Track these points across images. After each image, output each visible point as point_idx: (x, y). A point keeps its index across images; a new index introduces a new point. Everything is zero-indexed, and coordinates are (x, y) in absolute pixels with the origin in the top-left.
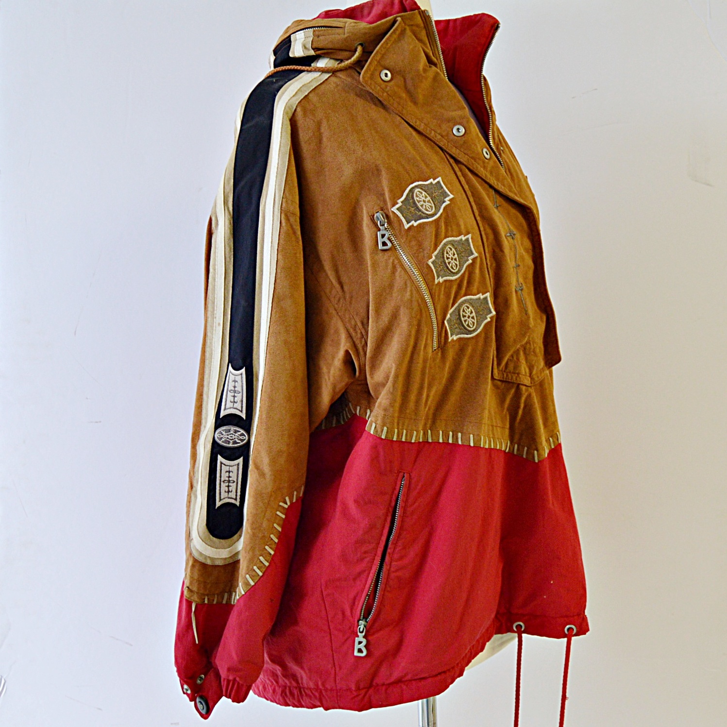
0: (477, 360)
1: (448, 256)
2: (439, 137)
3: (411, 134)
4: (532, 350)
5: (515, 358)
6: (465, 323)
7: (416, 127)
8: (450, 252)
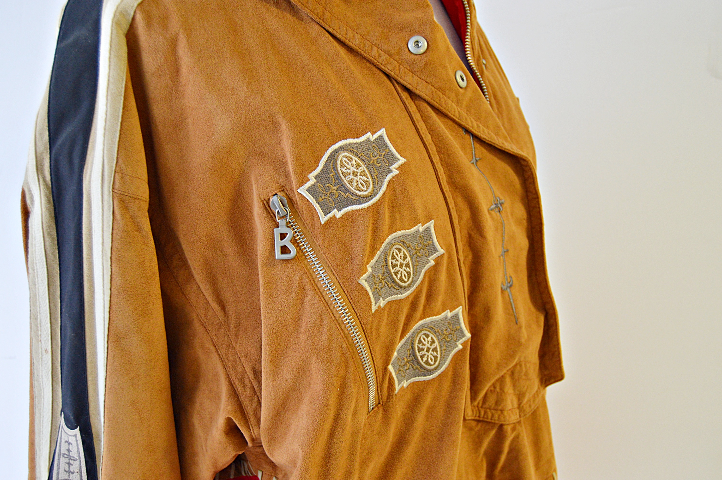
0: (440, 411)
1: (394, 262)
2: (385, 56)
3: (337, 54)
4: (523, 373)
5: (498, 389)
6: (422, 360)
7: (347, 42)
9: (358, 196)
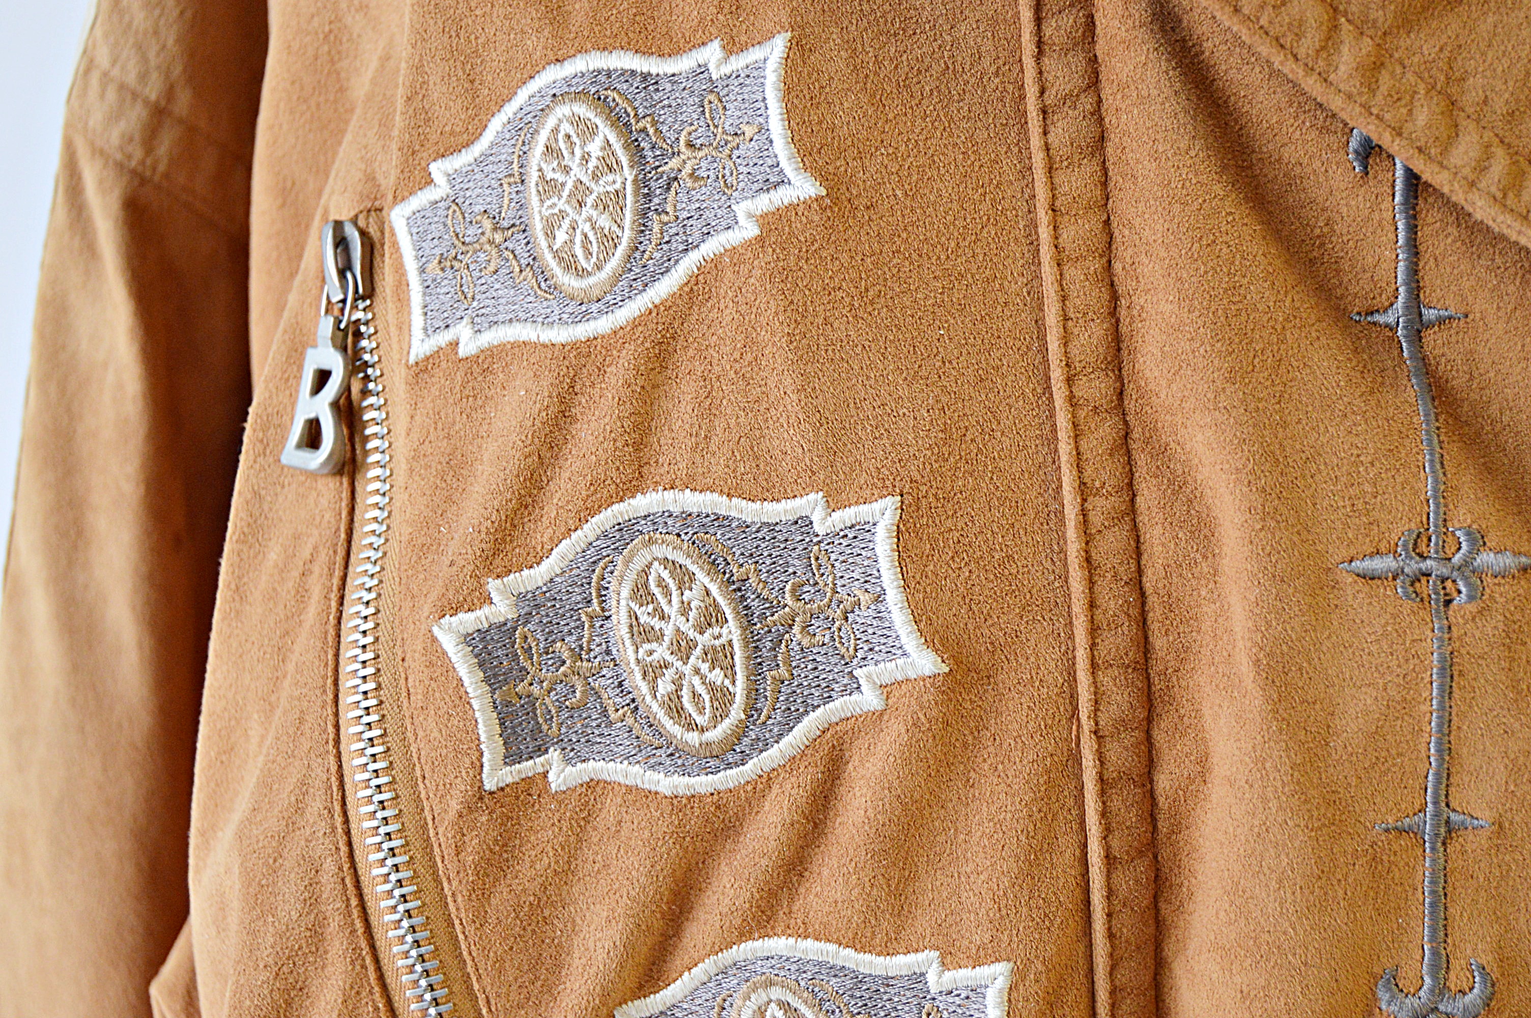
8: (668, 594)
9: (554, 288)
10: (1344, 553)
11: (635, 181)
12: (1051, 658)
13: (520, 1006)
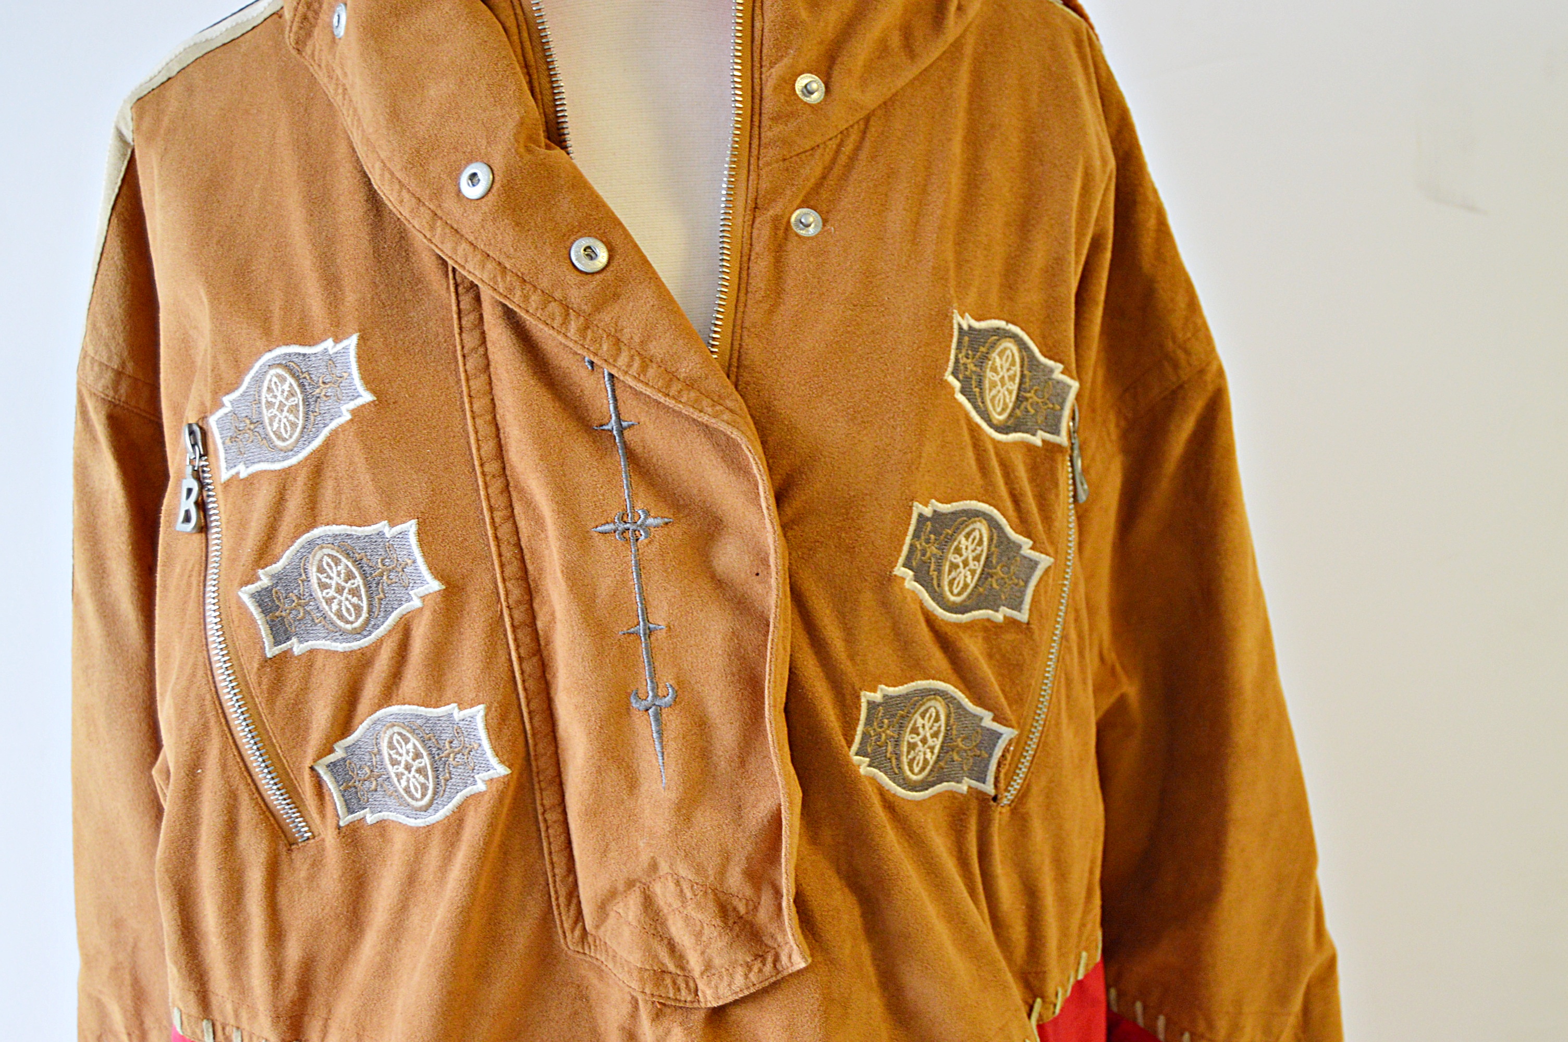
1: (323, 579)
2: (412, 202)
6: (399, 783)
8: (331, 568)
9: (275, 447)
10: (593, 525)
11: (303, 400)
12: (487, 578)
13: (294, 747)
